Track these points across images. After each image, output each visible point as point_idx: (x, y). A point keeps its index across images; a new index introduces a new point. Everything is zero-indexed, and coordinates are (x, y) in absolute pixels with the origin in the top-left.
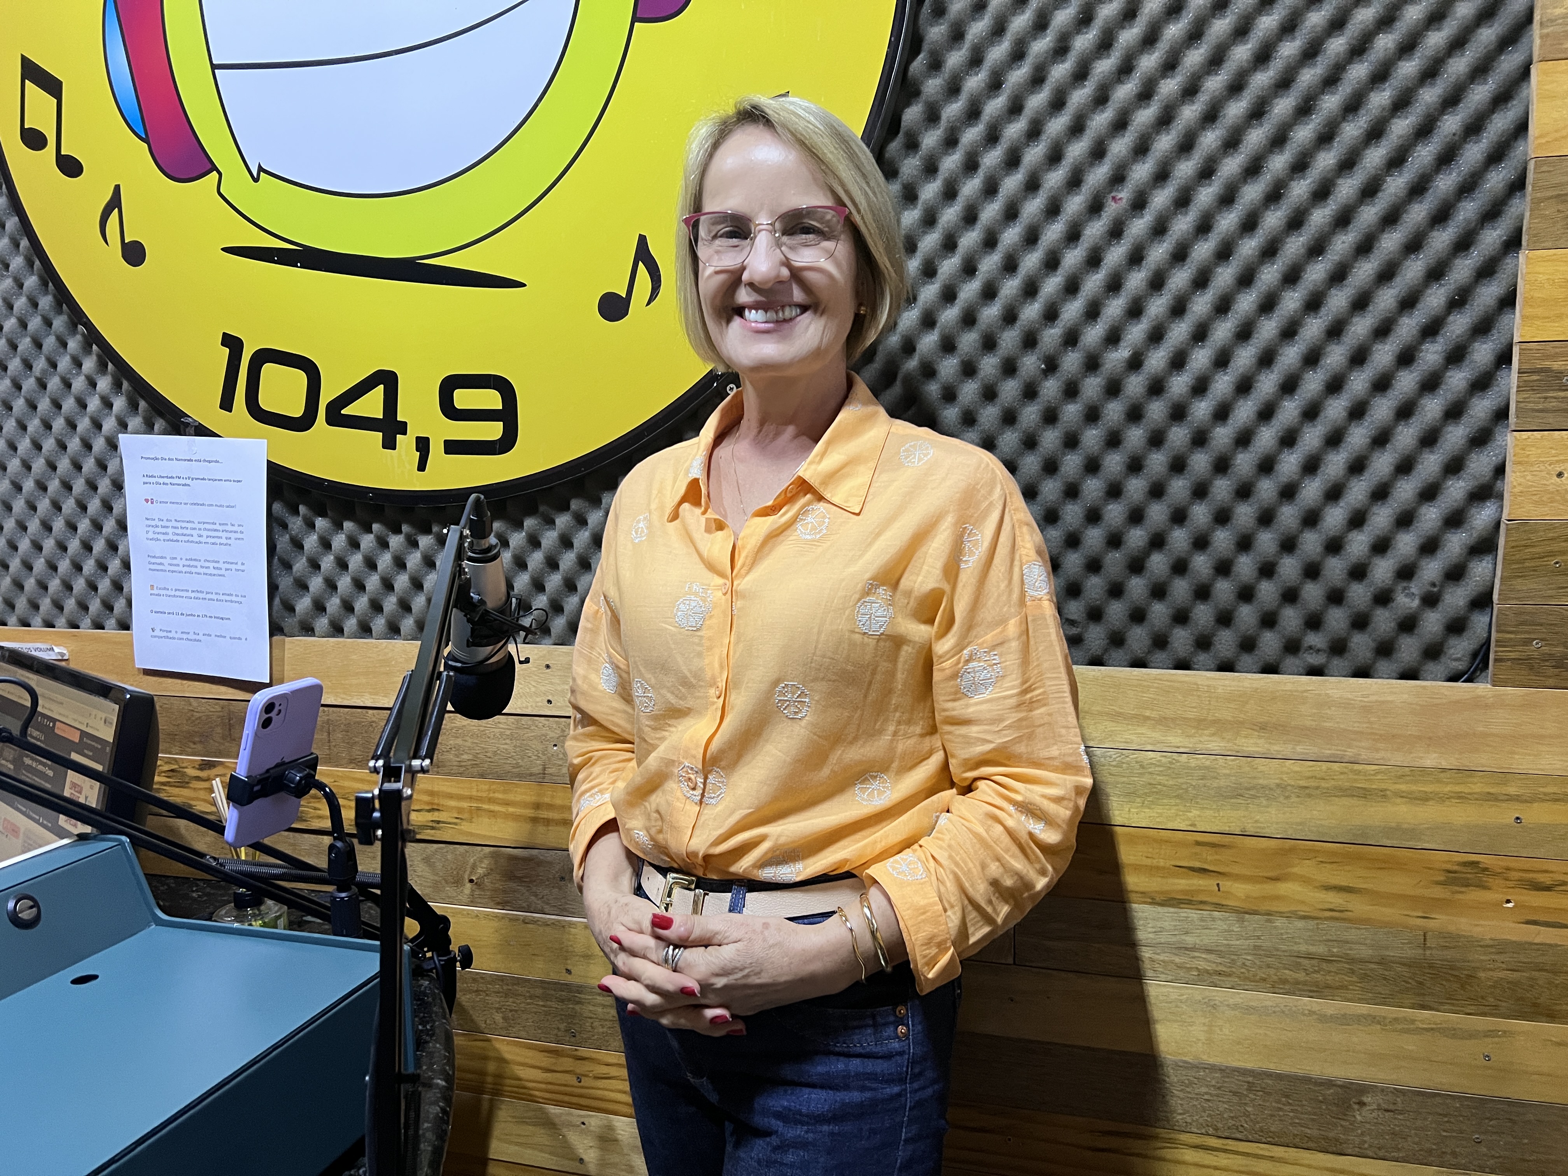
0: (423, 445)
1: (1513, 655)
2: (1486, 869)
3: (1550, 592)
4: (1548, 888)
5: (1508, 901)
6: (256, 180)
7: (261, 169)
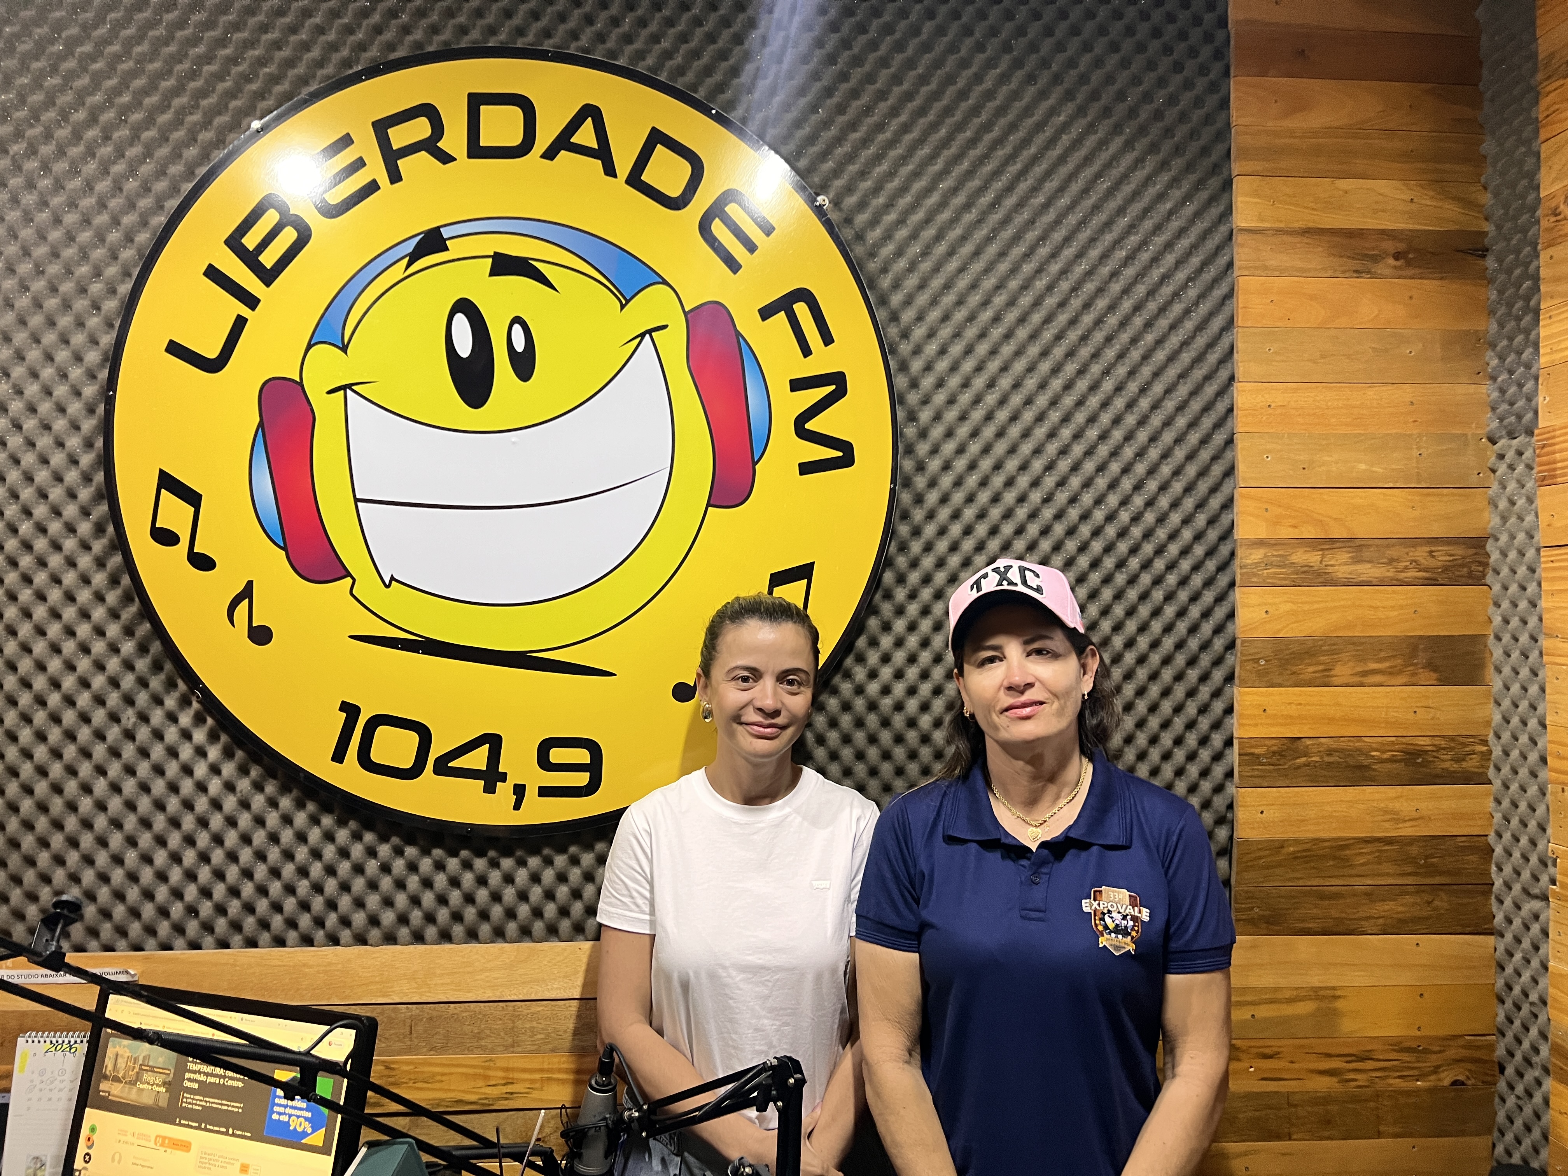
0: (520, 791)
1: (1244, 917)
3: (1261, 880)
4: (1270, 1057)
5: (1251, 1067)
6: (388, 586)
7: (392, 579)
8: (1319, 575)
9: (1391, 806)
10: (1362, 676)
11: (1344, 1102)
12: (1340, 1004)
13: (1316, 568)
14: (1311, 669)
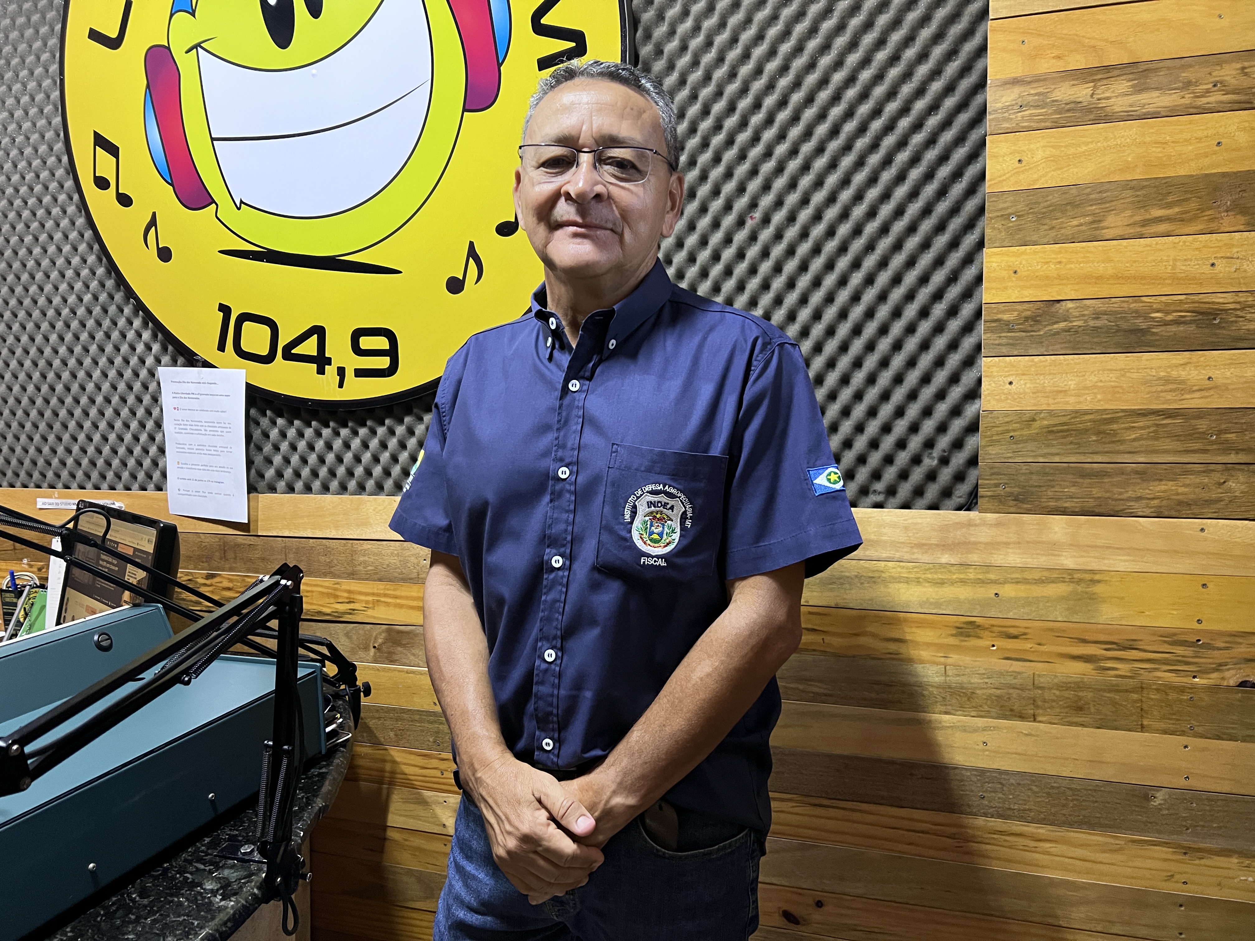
0: (341, 372)
1: (989, 494)
2: (979, 626)
3: (1009, 455)
4: (1015, 637)
5: (993, 646)
6: (239, 209)
7: (242, 202)
8: (1090, 111)
9: (1174, 373)
10: (1143, 226)
11: (1100, 690)
12: (1098, 589)
13: (1085, 104)
14: (1075, 222)
